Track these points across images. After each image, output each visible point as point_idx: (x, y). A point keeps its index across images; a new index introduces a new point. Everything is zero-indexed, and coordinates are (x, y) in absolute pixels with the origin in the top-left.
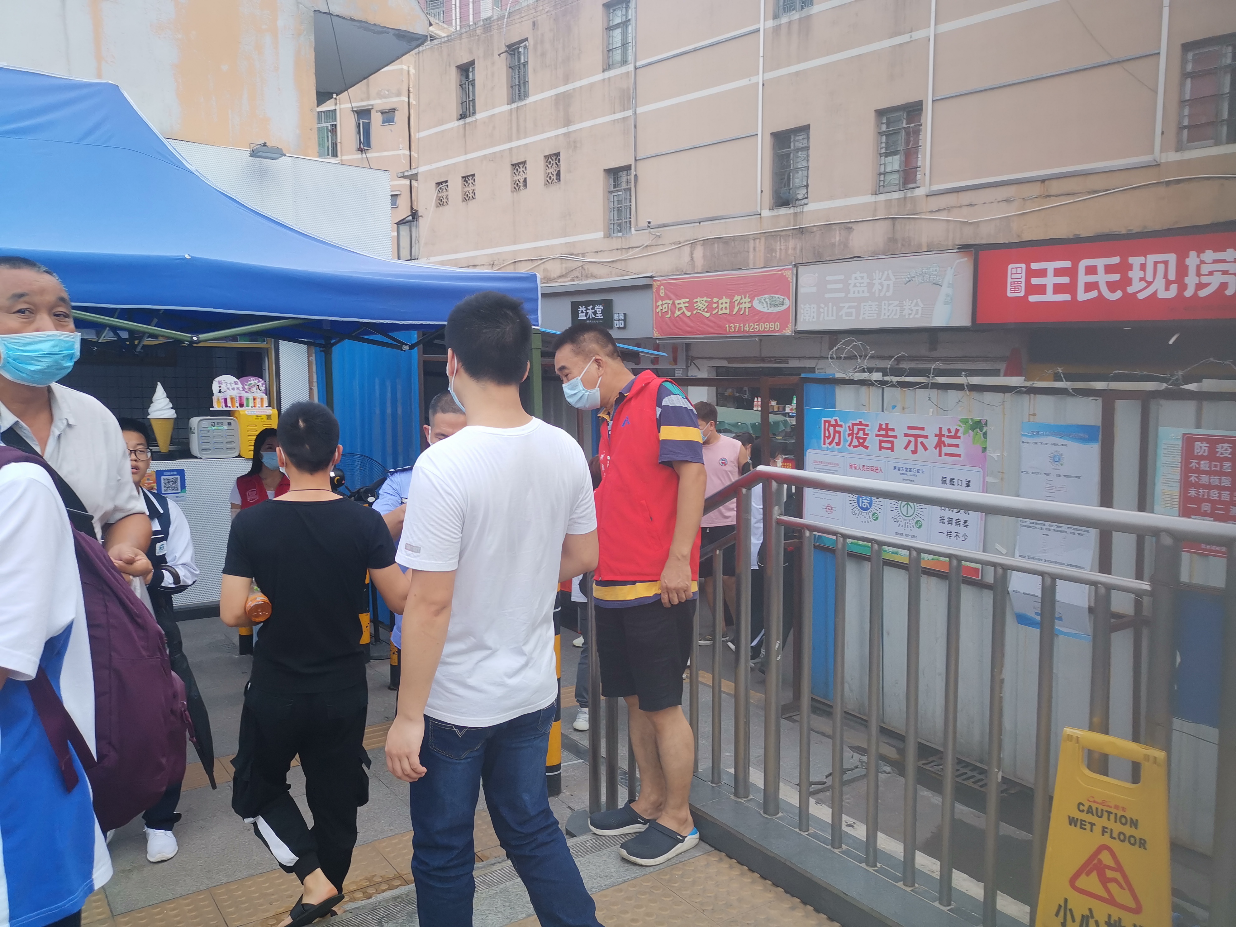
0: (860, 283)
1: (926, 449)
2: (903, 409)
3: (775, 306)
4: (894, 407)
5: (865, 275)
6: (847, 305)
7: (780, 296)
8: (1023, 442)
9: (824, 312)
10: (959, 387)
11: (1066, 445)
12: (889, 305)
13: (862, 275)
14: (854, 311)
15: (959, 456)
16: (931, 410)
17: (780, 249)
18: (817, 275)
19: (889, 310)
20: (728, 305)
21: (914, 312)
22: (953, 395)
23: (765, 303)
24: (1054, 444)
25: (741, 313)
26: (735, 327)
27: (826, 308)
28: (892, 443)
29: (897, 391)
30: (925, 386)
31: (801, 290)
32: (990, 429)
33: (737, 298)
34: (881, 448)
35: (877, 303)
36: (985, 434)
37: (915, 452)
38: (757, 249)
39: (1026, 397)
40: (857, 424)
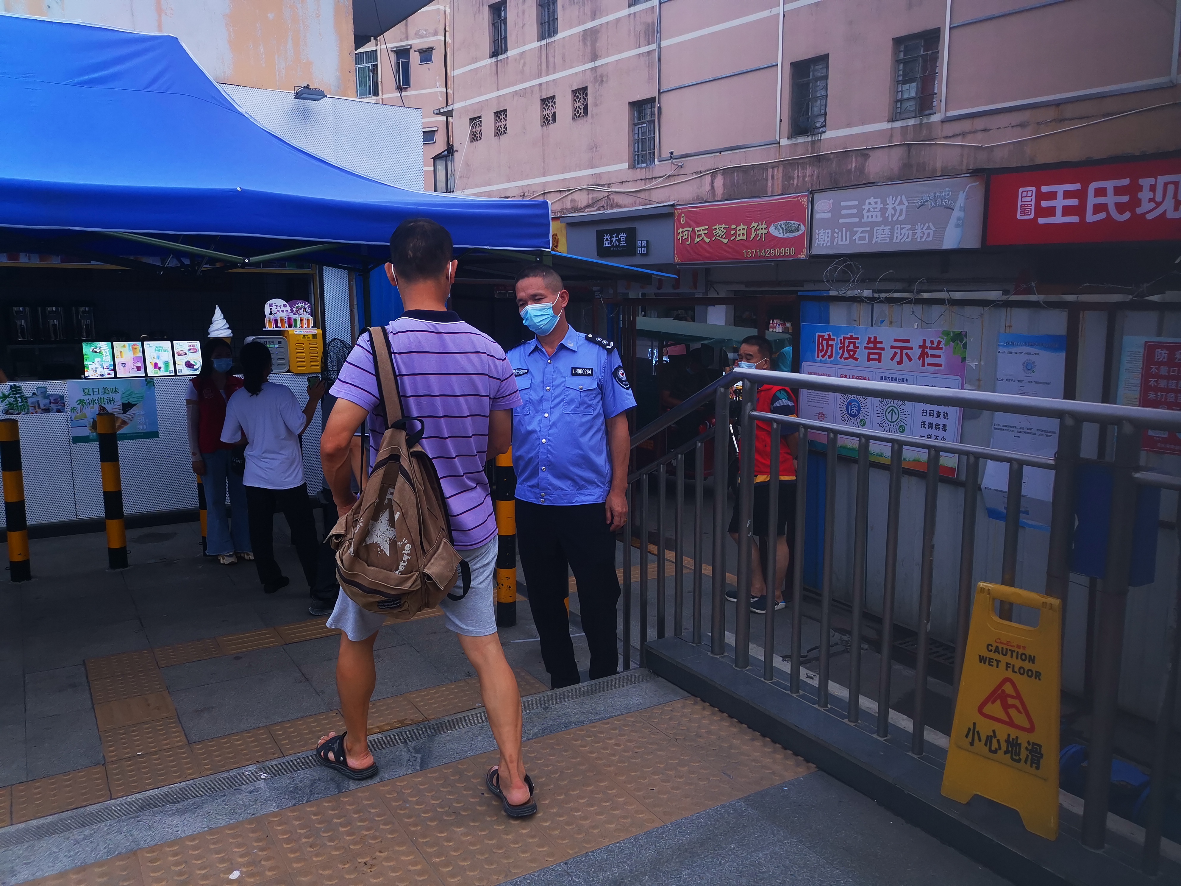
0: (874, 208)
1: (910, 359)
2: (891, 323)
3: (790, 232)
4: (883, 322)
5: (879, 200)
6: (860, 230)
7: (796, 223)
8: (999, 352)
9: (838, 237)
10: (940, 302)
11: (1038, 354)
12: (902, 229)
13: (876, 200)
14: (867, 235)
15: (940, 365)
16: (917, 324)
17: (798, 176)
18: (832, 201)
19: (901, 234)
20: (745, 232)
21: (925, 236)
22: (937, 310)
23: (781, 229)
24: (1028, 354)
25: (758, 239)
26: (752, 252)
27: (840, 233)
28: (880, 355)
29: (886, 307)
30: (909, 301)
31: (817, 216)
32: (970, 340)
33: (754, 224)
34: (869, 360)
35: (890, 228)
36: (965, 346)
37: (900, 363)
38: (775, 178)
39: (1003, 310)
40: (848, 338)
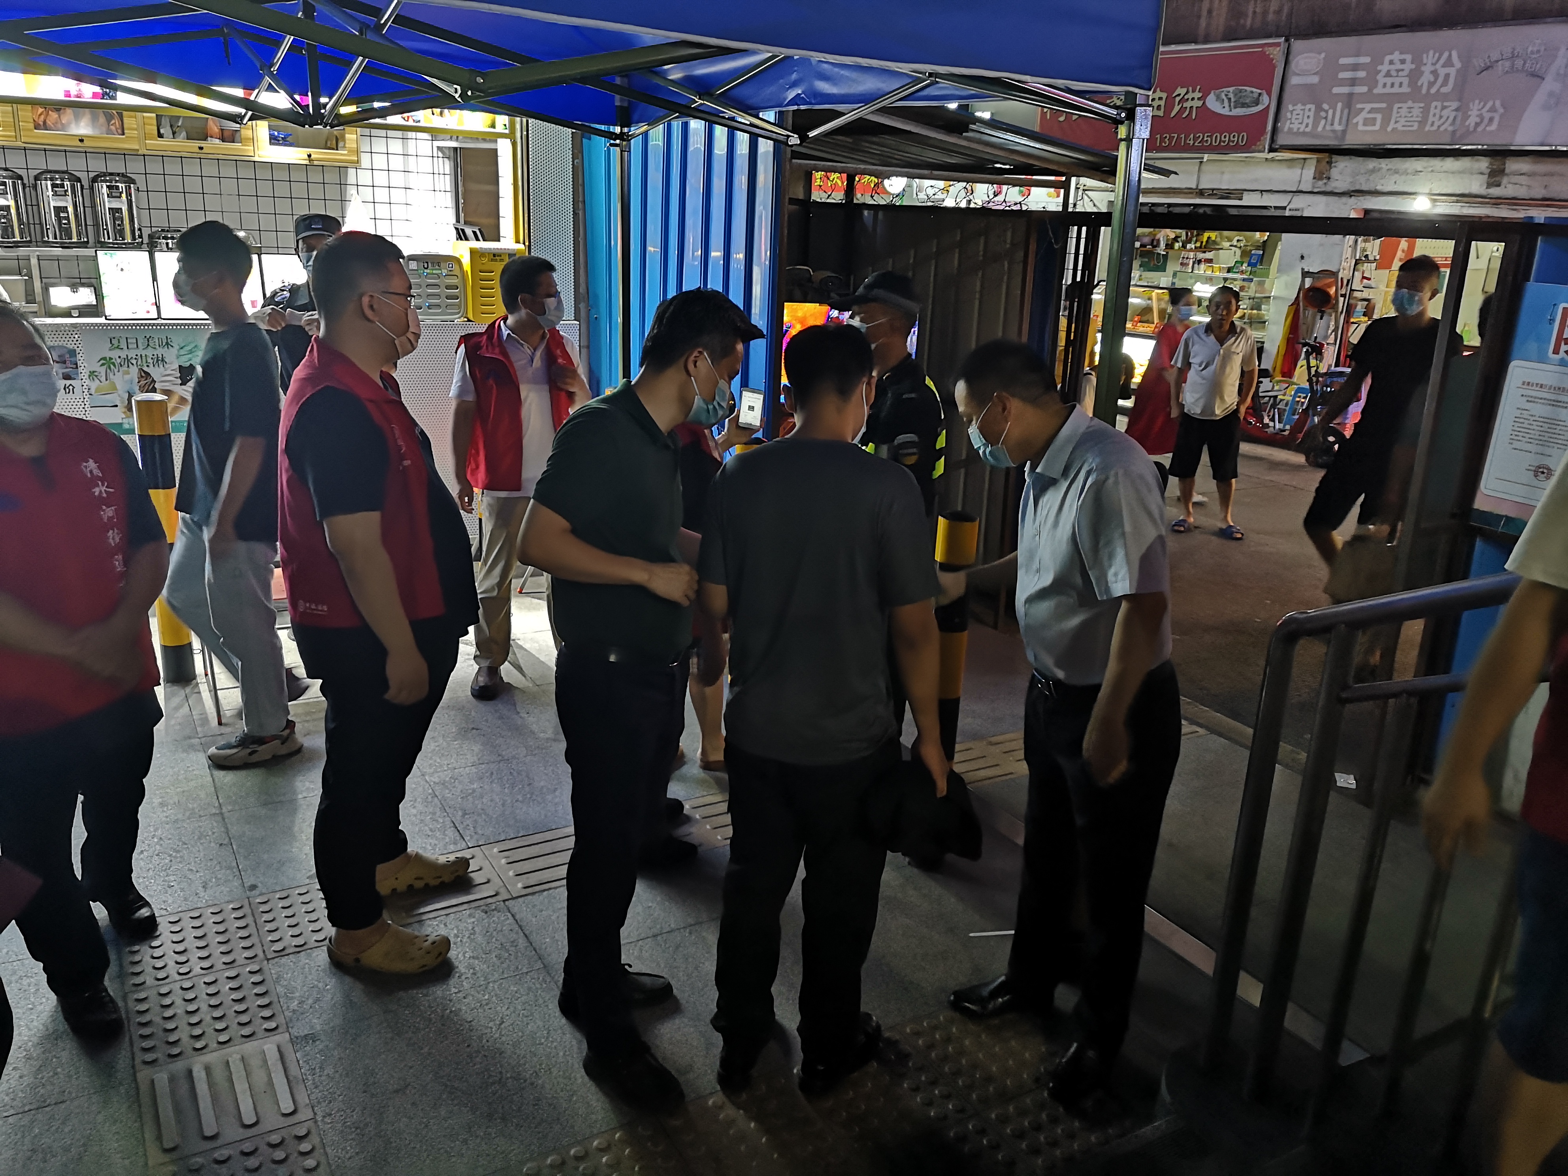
0: (1398, 71)
3: (1244, 105)
5: (1408, 57)
6: (1368, 106)
7: (1254, 90)
9: (1326, 118)
12: (1444, 108)
13: (1403, 57)
14: (1379, 117)
17: (1255, 12)
18: (1323, 55)
19: (1441, 117)
20: (1162, 103)
21: (1486, 121)
23: (1226, 101)
25: (1184, 116)
26: (1171, 138)
27: (1331, 112)
31: (1294, 80)
33: (1182, 91)
35: (1422, 105)
38: (1214, 14)
